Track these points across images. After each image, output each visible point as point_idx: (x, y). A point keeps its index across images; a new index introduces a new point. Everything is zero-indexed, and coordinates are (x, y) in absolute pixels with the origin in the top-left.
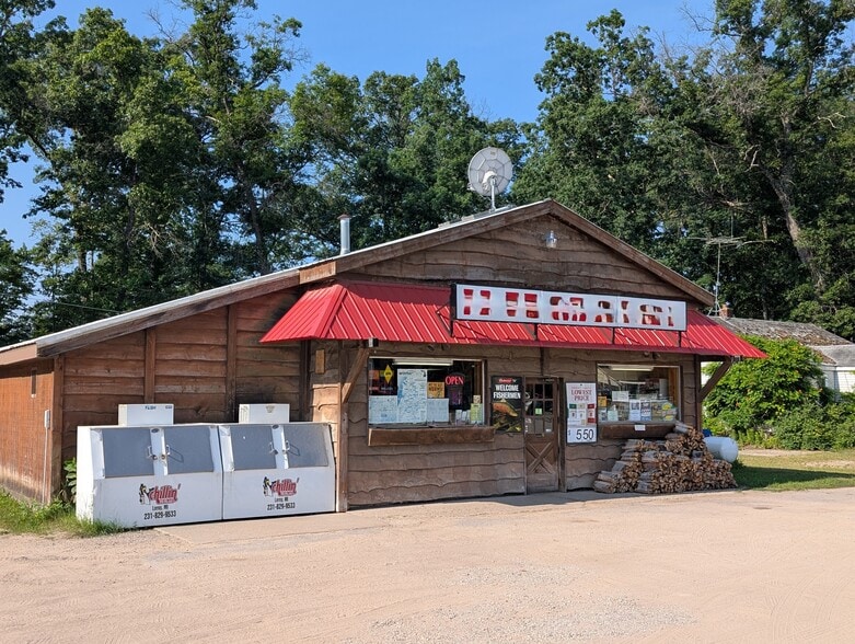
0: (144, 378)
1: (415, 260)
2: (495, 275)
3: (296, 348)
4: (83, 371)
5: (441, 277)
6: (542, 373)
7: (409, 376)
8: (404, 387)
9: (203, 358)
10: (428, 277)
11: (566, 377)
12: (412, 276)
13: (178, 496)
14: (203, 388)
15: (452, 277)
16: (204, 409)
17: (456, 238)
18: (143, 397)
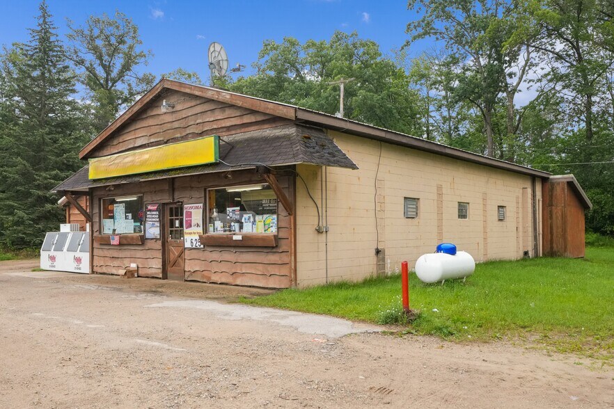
2: (148, 140)
7: (118, 209)
8: (117, 214)
10: (119, 150)
11: (184, 200)
13: (56, 260)
15: (129, 147)
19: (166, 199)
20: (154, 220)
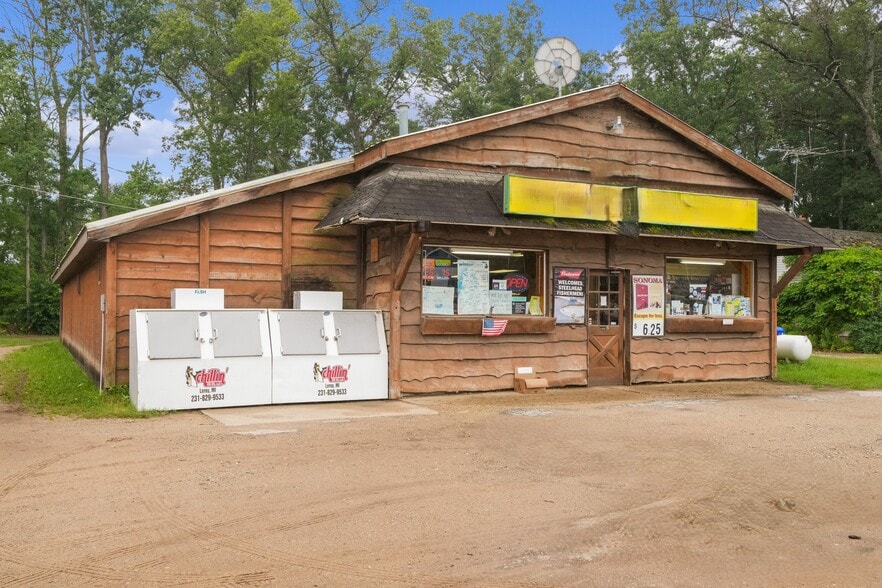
0: (198, 264)
1: (472, 145)
2: (558, 163)
3: (353, 237)
4: (136, 256)
5: (500, 164)
6: (607, 264)
7: (469, 268)
8: (465, 278)
9: (259, 246)
10: (486, 163)
11: (632, 269)
12: (469, 162)
13: (225, 379)
14: (259, 275)
15: (512, 164)
16: (260, 296)
17: (516, 122)
18: (198, 282)
19: (598, 262)
20: (575, 294)
